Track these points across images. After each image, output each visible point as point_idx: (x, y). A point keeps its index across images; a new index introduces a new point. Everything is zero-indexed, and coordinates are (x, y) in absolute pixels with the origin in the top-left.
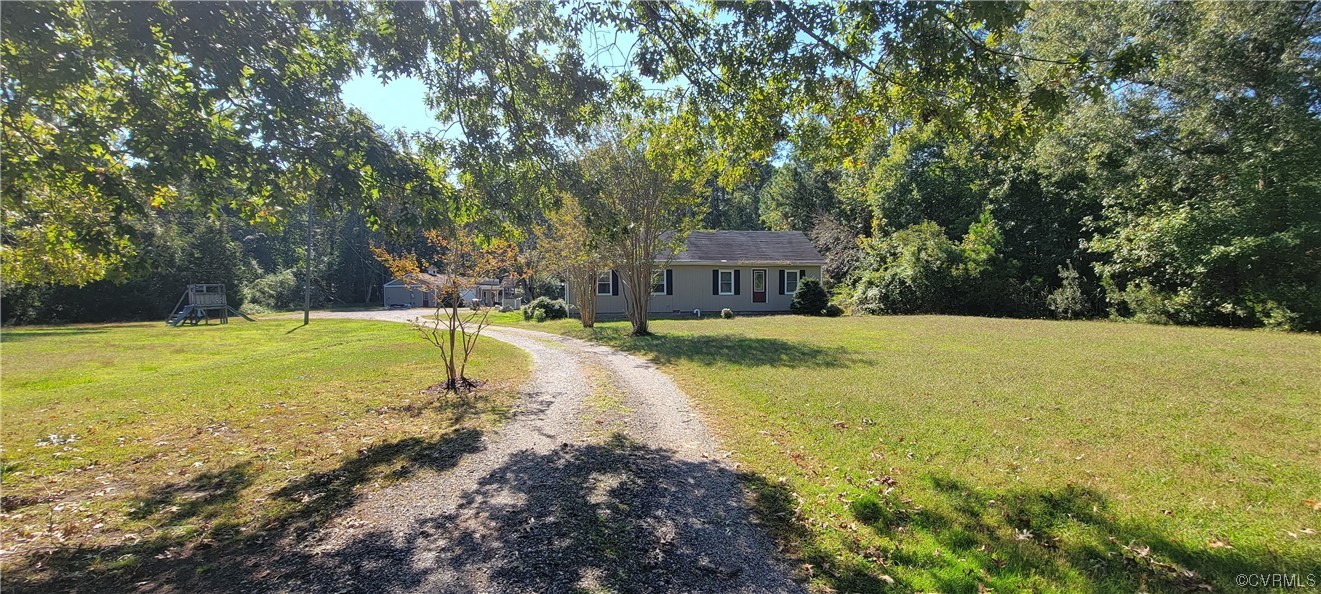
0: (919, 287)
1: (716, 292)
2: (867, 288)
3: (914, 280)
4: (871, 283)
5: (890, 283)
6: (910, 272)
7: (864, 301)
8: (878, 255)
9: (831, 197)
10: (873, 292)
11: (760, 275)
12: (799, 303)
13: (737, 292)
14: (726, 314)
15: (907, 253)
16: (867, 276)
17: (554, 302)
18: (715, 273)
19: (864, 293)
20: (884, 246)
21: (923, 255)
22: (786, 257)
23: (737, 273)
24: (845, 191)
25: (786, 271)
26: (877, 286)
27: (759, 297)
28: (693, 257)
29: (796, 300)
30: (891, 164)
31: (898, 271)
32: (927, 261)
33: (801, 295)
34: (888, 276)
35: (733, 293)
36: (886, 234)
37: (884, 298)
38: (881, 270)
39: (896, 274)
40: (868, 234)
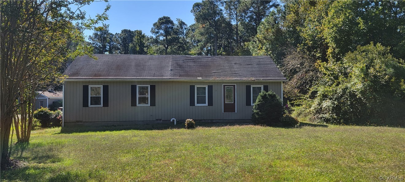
0: (367, 99)
1: (192, 103)
2: (322, 100)
3: (362, 93)
4: (325, 97)
5: (342, 96)
6: (360, 86)
7: (319, 111)
8: (332, 74)
9: (299, 36)
10: (327, 104)
11: (229, 89)
12: (257, 113)
13: (211, 103)
14: (188, 124)
15: (356, 71)
16: (321, 90)
17: (52, 112)
18: (192, 88)
19: (319, 104)
20: (336, 68)
21: (371, 70)
22: (252, 75)
23: (210, 88)
24: (307, 32)
25: (252, 86)
26: (331, 99)
27: (229, 108)
28: (174, 75)
29: (255, 111)
30: (340, 4)
31: (349, 85)
32: (375, 76)
33: (259, 107)
34: (339, 90)
35: (207, 104)
36: (338, 60)
37: (336, 109)
38: (334, 85)
39: (347, 88)
40: (324, 59)
